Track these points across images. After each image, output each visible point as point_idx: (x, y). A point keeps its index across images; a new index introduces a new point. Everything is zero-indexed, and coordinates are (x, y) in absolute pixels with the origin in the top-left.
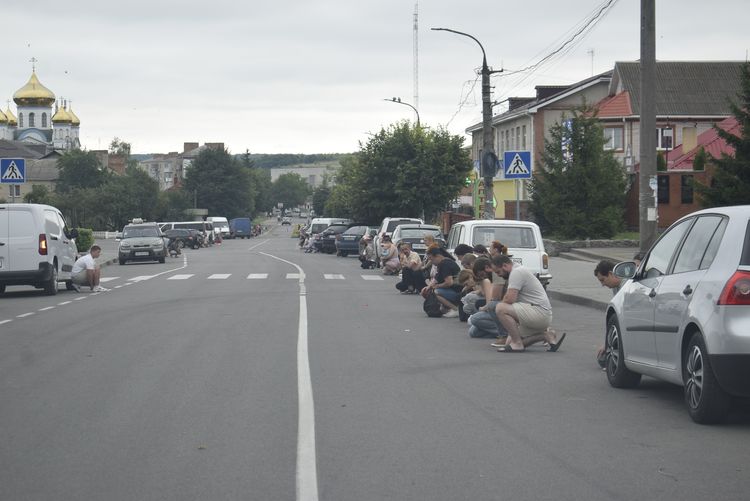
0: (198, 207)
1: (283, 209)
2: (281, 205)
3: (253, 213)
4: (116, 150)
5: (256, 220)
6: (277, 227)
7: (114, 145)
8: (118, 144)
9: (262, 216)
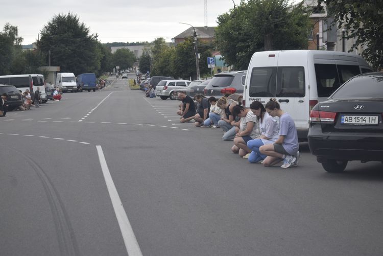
0: (52, 65)
1: (120, 70)
2: (118, 67)
3: (99, 71)
4: (8, 31)
5: (102, 77)
6: (116, 82)
7: (7, 28)
8: (9, 27)
9: (107, 75)
